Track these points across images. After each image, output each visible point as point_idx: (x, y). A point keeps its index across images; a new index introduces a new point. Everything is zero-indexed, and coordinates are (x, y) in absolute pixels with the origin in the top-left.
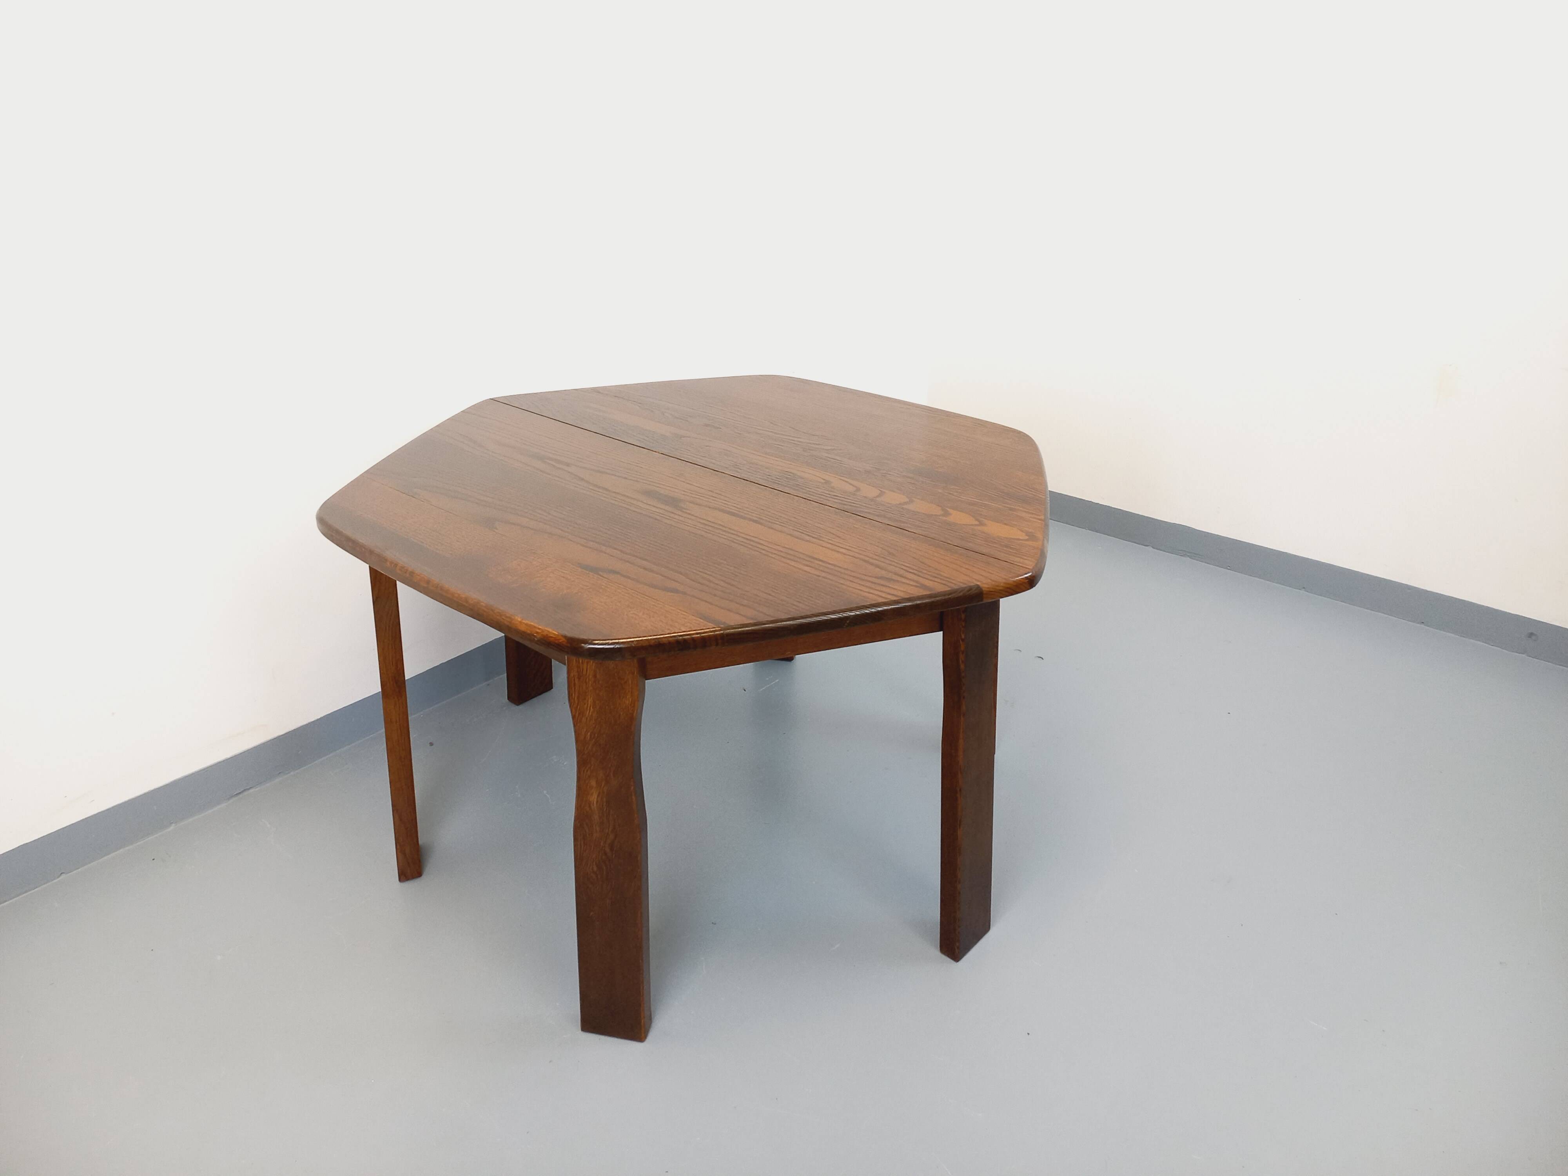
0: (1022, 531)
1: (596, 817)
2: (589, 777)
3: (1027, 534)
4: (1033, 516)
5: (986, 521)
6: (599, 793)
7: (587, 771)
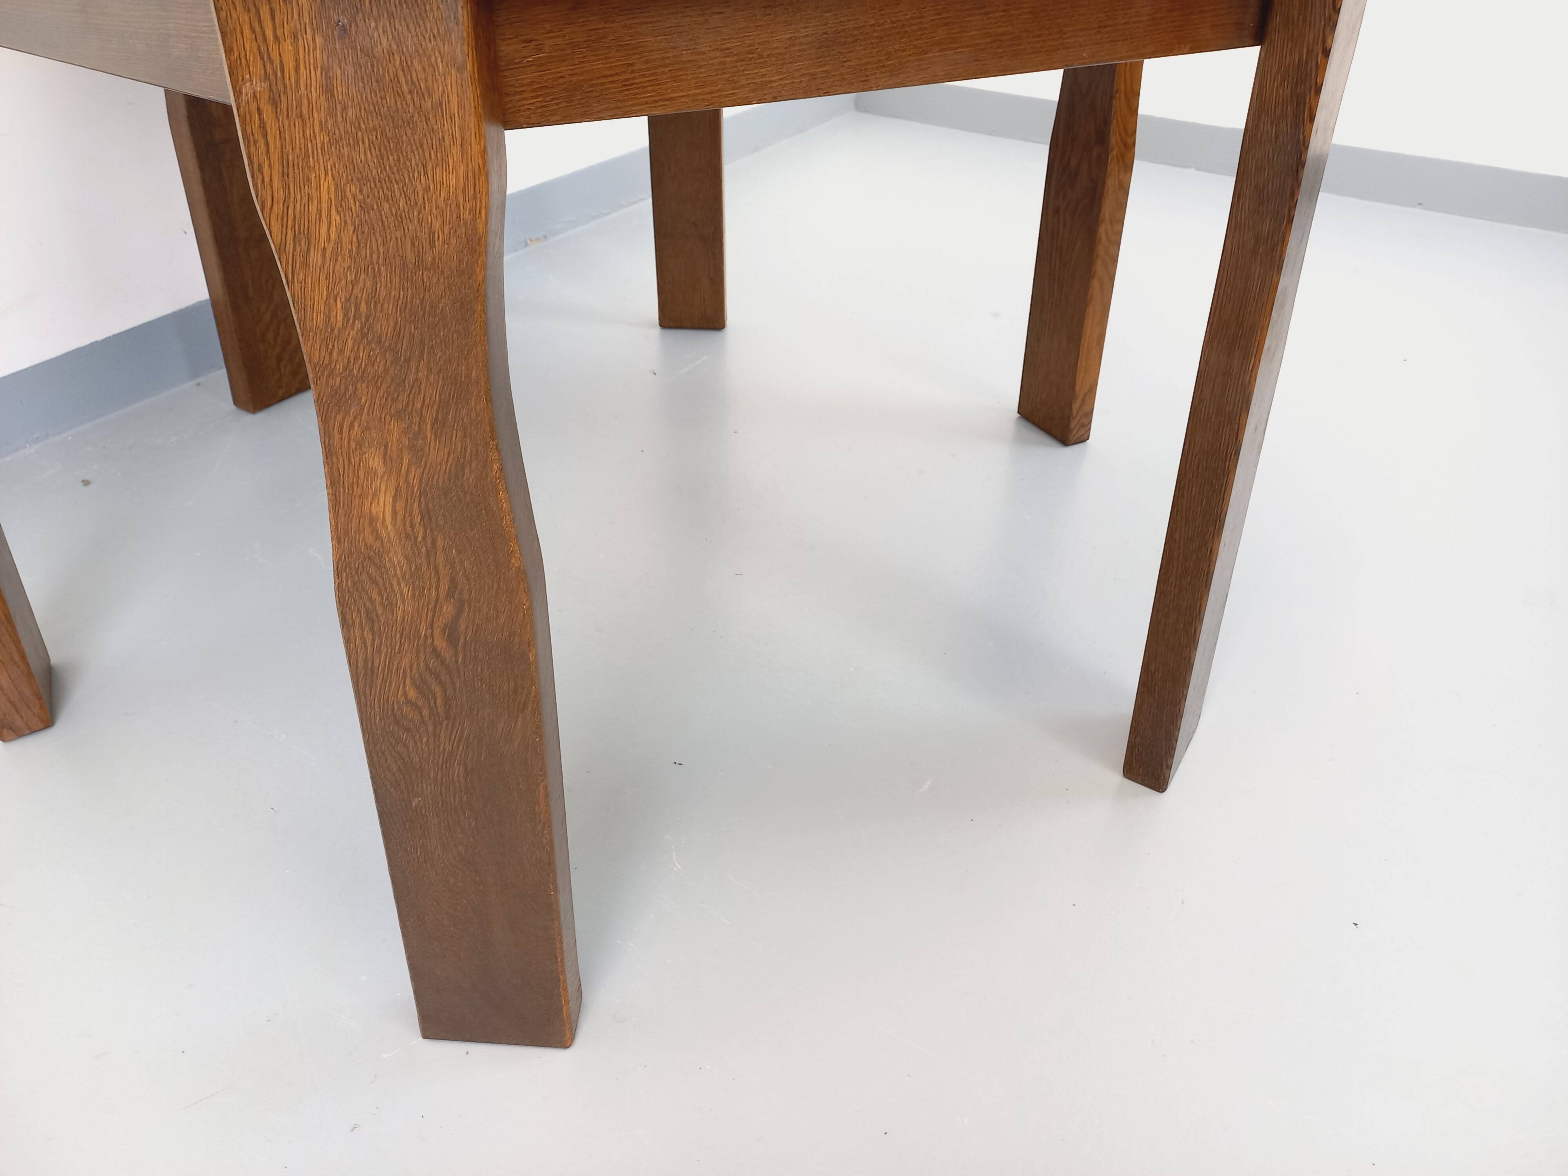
1: (396, 557)
2: (359, 444)
6: (397, 490)
7: (351, 426)
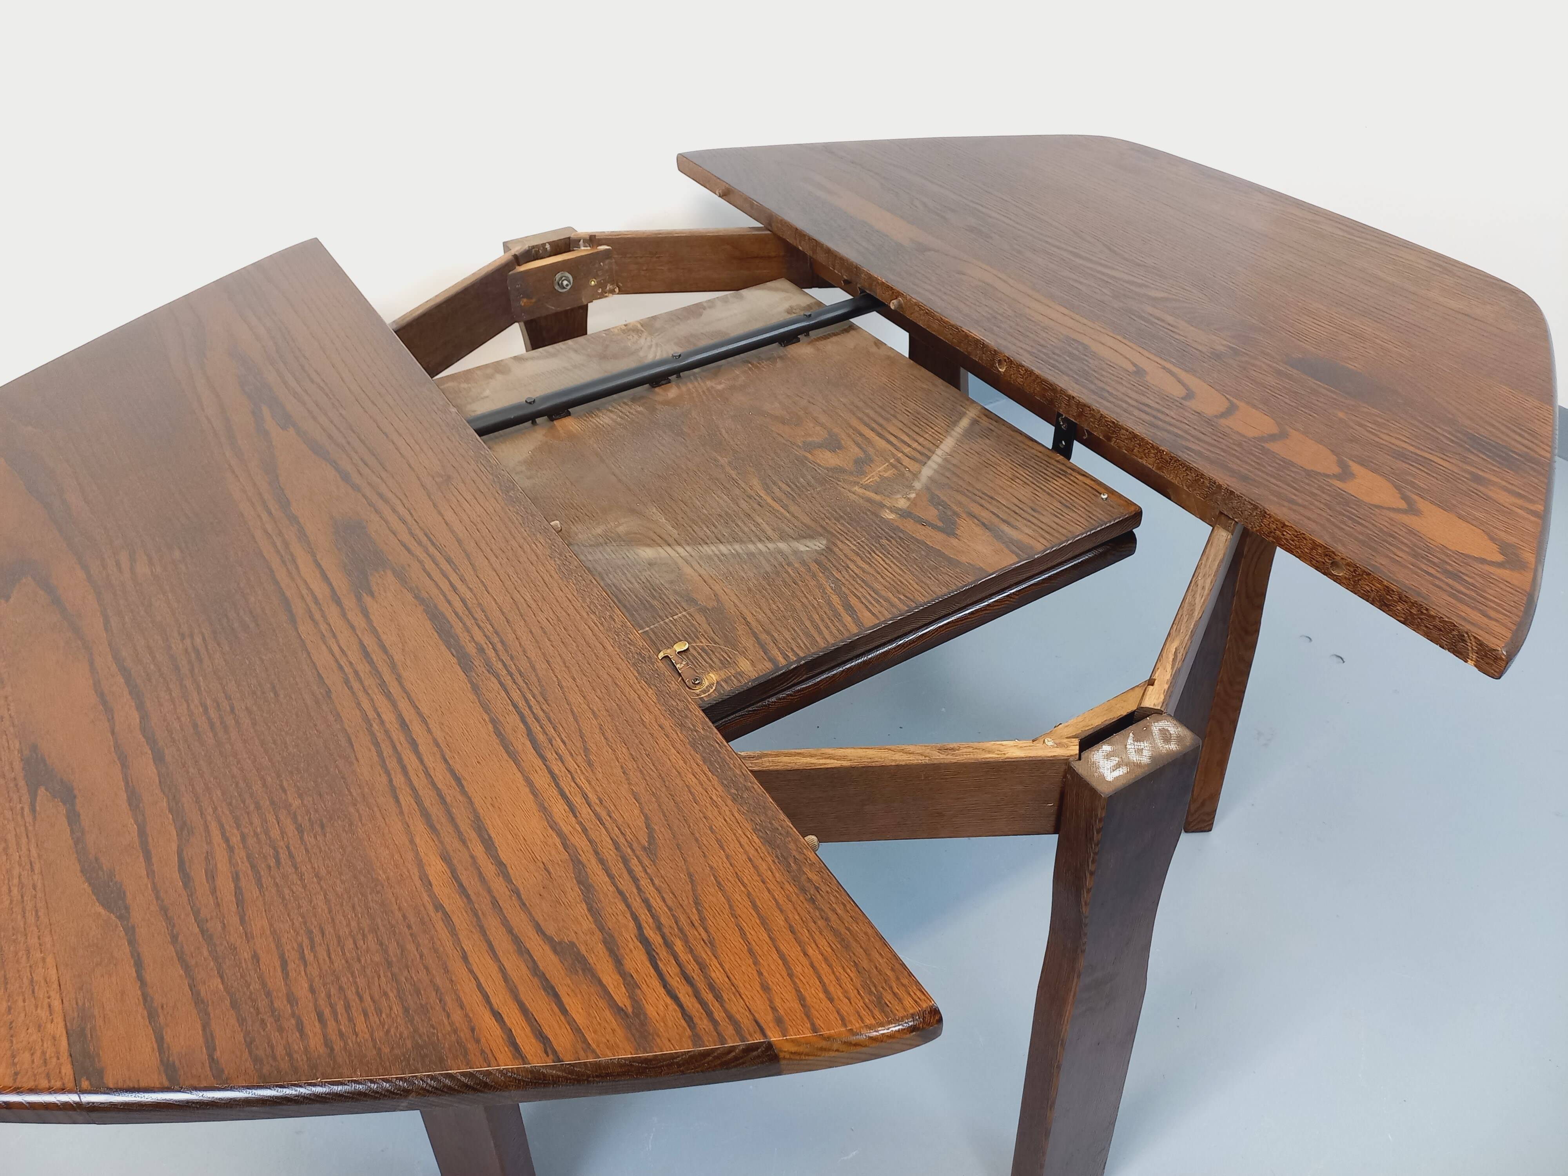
0: (1492, 539)
3: (1504, 548)
4: (1520, 502)
5: (1422, 504)
